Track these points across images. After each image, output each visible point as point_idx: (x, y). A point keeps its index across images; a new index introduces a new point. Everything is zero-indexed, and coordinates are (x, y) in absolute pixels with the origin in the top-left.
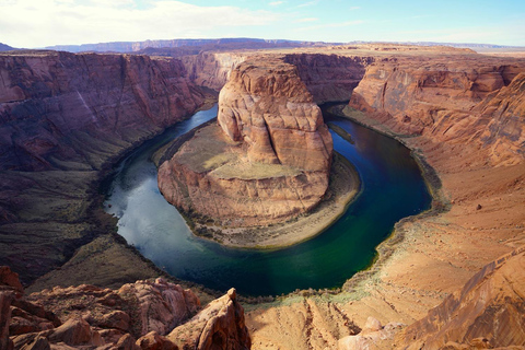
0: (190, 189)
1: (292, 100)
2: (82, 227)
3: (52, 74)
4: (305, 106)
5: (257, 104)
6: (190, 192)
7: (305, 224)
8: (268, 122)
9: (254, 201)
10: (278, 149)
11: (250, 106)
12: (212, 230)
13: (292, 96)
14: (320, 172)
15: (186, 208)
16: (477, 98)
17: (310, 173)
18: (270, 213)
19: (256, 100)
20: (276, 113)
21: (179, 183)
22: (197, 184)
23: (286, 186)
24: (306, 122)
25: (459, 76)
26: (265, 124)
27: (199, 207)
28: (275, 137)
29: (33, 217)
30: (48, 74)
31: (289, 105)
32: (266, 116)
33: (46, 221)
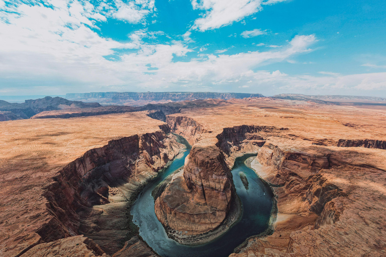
0: (168, 215)
1: (215, 173)
2: (126, 232)
3: (106, 153)
4: (220, 177)
5: (200, 173)
6: (168, 217)
7: (210, 235)
8: (204, 184)
9: (193, 223)
10: (207, 198)
11: (197, 173)
12: (175, 236)
13: (215, 171)
14: (222, 211)
15: (166, 225)
16: (313, 170)
17: (218, 211)
18: (198, 229)
19: (200, 170)
20: (207, 180)
21: (164, 212)
22: (171, 213)
23: (206, 218)
24: (219, 186)
25: (307, 157)
26: (202, 185)
27: (171, 225)
28: (206, 192)
29: (106, 227)
30: (104, 154)
31: (214, 176)
32: (203, 180)
33: (111, 229)
